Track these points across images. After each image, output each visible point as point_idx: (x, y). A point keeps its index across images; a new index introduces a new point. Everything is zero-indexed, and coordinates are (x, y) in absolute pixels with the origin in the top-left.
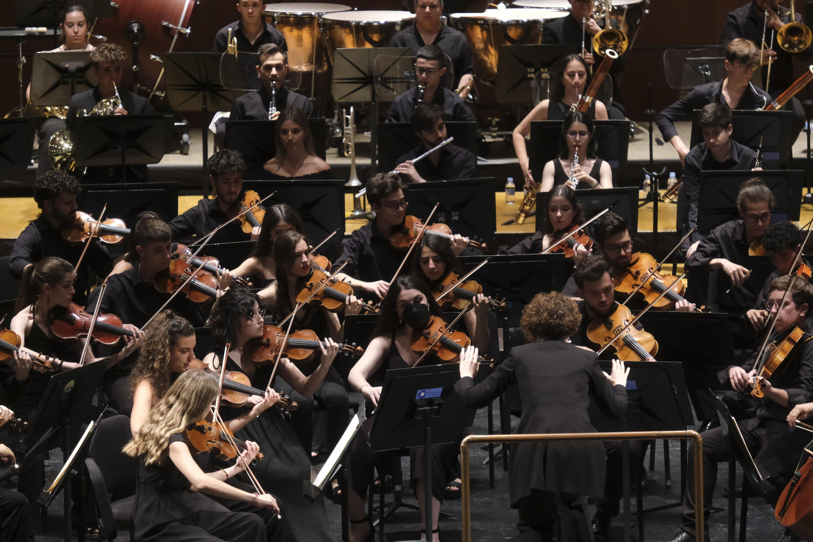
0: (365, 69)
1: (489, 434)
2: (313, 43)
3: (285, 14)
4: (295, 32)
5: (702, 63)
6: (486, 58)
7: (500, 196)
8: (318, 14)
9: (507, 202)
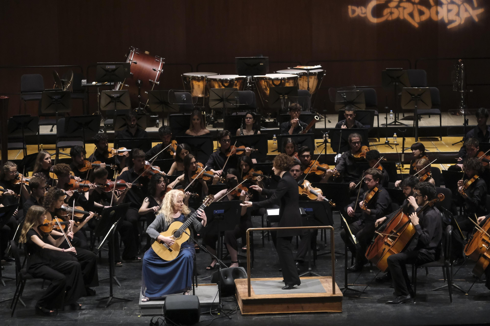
0: (221, 96)
1: (262, 228)
2: (204, 87)
3: (194, 76)
4: (197, 83)
5: (343, 93)
6: (266, 92)
7: (269, 142)
8: (205, 76)
9: (274, 143)
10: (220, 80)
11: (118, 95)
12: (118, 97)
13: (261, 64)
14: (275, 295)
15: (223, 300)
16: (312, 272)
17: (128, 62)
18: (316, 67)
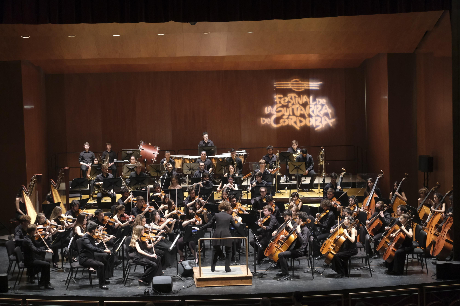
0: (190, 167)
2: (181, 163)
3: (176, 157)
8: (182, 157)
10: (190, 159)
11: (133, 167)
13: (212, 150)
16: (237, 263)
17: (139, 149)
18: (242, 151)
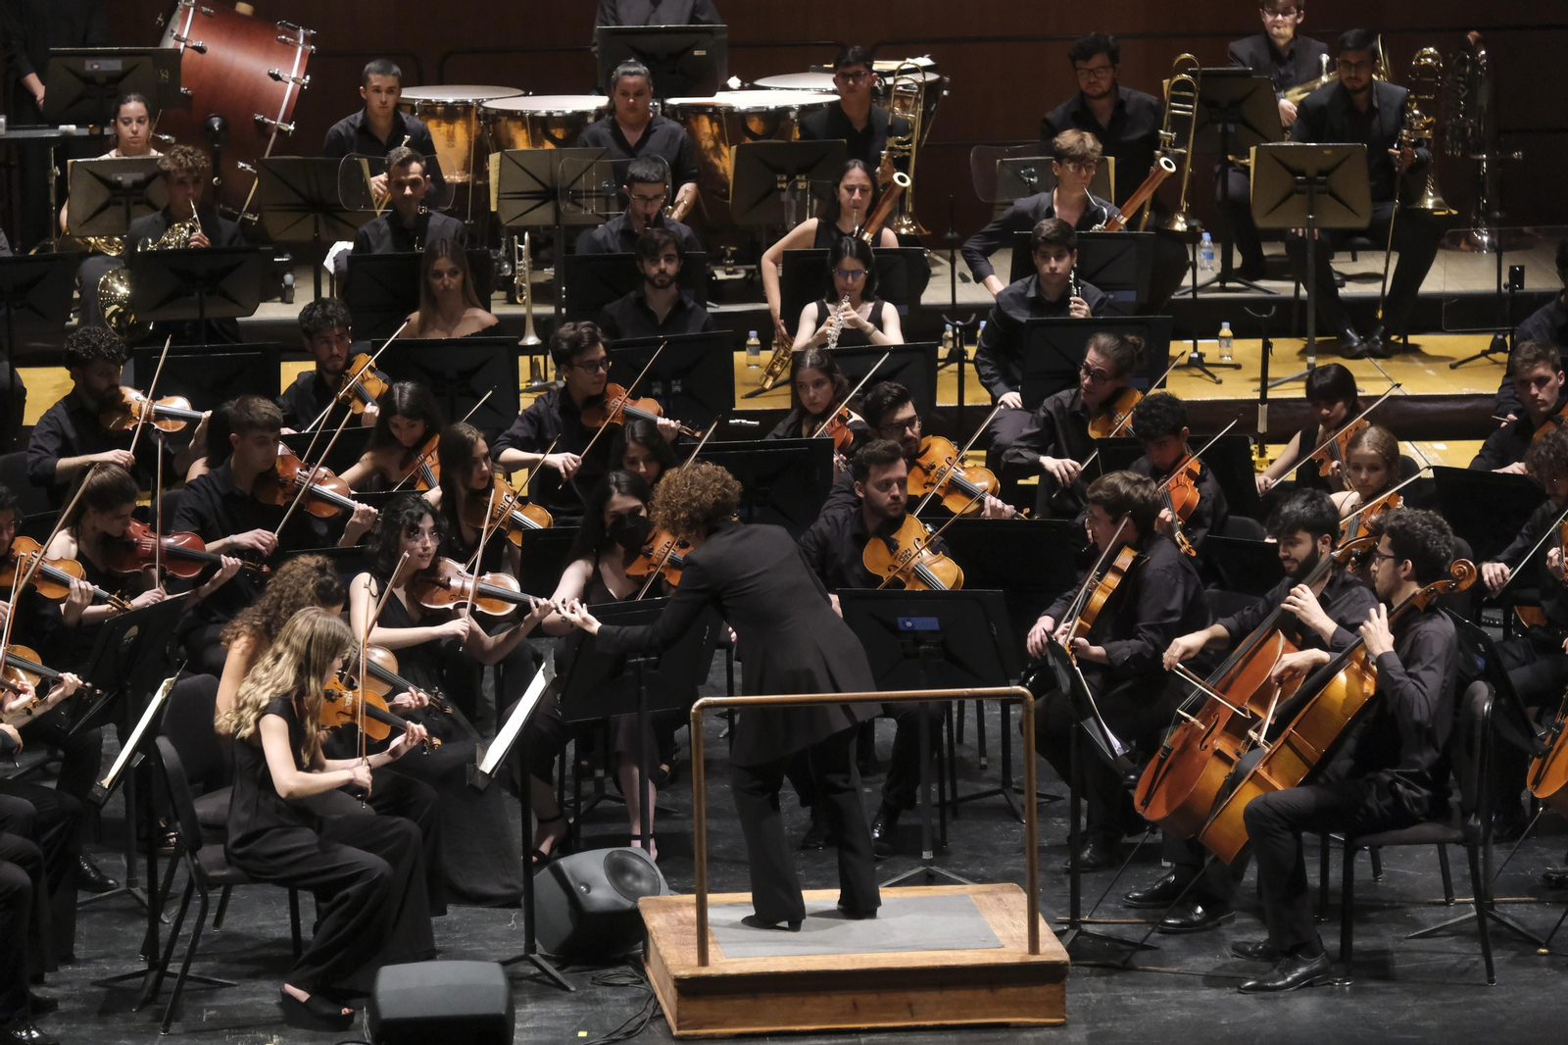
0: (545, 179)
2: (470, 142)
3: (429, 101)
4: (445, 128)
5: (1026, 166)
6: (716, 161)
7: (739, 357)
8: (477, 101)
9: (750, 364)
10: (534, 116)
11: (140, 176)
12: (136, 185)
13: (696, 53)
14: (801, 958)
15: (593, 979)
16: (934, 868)
17: (169, 43)
18: (910, 63)
